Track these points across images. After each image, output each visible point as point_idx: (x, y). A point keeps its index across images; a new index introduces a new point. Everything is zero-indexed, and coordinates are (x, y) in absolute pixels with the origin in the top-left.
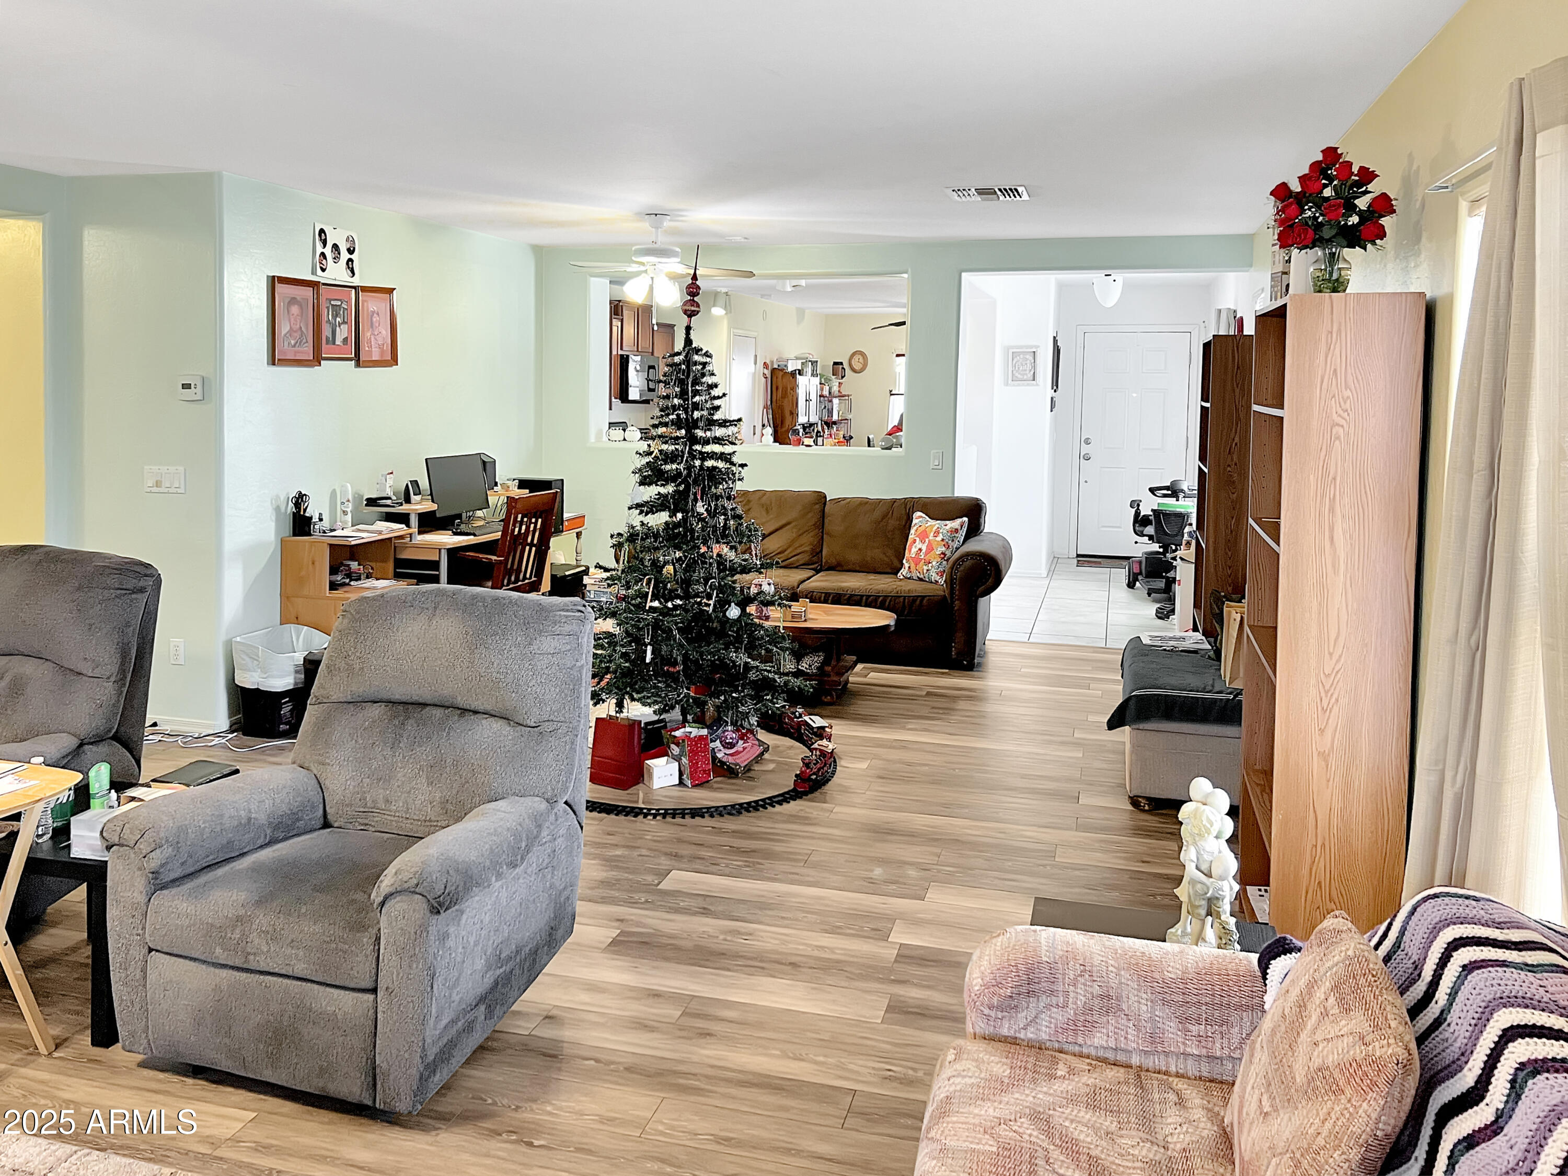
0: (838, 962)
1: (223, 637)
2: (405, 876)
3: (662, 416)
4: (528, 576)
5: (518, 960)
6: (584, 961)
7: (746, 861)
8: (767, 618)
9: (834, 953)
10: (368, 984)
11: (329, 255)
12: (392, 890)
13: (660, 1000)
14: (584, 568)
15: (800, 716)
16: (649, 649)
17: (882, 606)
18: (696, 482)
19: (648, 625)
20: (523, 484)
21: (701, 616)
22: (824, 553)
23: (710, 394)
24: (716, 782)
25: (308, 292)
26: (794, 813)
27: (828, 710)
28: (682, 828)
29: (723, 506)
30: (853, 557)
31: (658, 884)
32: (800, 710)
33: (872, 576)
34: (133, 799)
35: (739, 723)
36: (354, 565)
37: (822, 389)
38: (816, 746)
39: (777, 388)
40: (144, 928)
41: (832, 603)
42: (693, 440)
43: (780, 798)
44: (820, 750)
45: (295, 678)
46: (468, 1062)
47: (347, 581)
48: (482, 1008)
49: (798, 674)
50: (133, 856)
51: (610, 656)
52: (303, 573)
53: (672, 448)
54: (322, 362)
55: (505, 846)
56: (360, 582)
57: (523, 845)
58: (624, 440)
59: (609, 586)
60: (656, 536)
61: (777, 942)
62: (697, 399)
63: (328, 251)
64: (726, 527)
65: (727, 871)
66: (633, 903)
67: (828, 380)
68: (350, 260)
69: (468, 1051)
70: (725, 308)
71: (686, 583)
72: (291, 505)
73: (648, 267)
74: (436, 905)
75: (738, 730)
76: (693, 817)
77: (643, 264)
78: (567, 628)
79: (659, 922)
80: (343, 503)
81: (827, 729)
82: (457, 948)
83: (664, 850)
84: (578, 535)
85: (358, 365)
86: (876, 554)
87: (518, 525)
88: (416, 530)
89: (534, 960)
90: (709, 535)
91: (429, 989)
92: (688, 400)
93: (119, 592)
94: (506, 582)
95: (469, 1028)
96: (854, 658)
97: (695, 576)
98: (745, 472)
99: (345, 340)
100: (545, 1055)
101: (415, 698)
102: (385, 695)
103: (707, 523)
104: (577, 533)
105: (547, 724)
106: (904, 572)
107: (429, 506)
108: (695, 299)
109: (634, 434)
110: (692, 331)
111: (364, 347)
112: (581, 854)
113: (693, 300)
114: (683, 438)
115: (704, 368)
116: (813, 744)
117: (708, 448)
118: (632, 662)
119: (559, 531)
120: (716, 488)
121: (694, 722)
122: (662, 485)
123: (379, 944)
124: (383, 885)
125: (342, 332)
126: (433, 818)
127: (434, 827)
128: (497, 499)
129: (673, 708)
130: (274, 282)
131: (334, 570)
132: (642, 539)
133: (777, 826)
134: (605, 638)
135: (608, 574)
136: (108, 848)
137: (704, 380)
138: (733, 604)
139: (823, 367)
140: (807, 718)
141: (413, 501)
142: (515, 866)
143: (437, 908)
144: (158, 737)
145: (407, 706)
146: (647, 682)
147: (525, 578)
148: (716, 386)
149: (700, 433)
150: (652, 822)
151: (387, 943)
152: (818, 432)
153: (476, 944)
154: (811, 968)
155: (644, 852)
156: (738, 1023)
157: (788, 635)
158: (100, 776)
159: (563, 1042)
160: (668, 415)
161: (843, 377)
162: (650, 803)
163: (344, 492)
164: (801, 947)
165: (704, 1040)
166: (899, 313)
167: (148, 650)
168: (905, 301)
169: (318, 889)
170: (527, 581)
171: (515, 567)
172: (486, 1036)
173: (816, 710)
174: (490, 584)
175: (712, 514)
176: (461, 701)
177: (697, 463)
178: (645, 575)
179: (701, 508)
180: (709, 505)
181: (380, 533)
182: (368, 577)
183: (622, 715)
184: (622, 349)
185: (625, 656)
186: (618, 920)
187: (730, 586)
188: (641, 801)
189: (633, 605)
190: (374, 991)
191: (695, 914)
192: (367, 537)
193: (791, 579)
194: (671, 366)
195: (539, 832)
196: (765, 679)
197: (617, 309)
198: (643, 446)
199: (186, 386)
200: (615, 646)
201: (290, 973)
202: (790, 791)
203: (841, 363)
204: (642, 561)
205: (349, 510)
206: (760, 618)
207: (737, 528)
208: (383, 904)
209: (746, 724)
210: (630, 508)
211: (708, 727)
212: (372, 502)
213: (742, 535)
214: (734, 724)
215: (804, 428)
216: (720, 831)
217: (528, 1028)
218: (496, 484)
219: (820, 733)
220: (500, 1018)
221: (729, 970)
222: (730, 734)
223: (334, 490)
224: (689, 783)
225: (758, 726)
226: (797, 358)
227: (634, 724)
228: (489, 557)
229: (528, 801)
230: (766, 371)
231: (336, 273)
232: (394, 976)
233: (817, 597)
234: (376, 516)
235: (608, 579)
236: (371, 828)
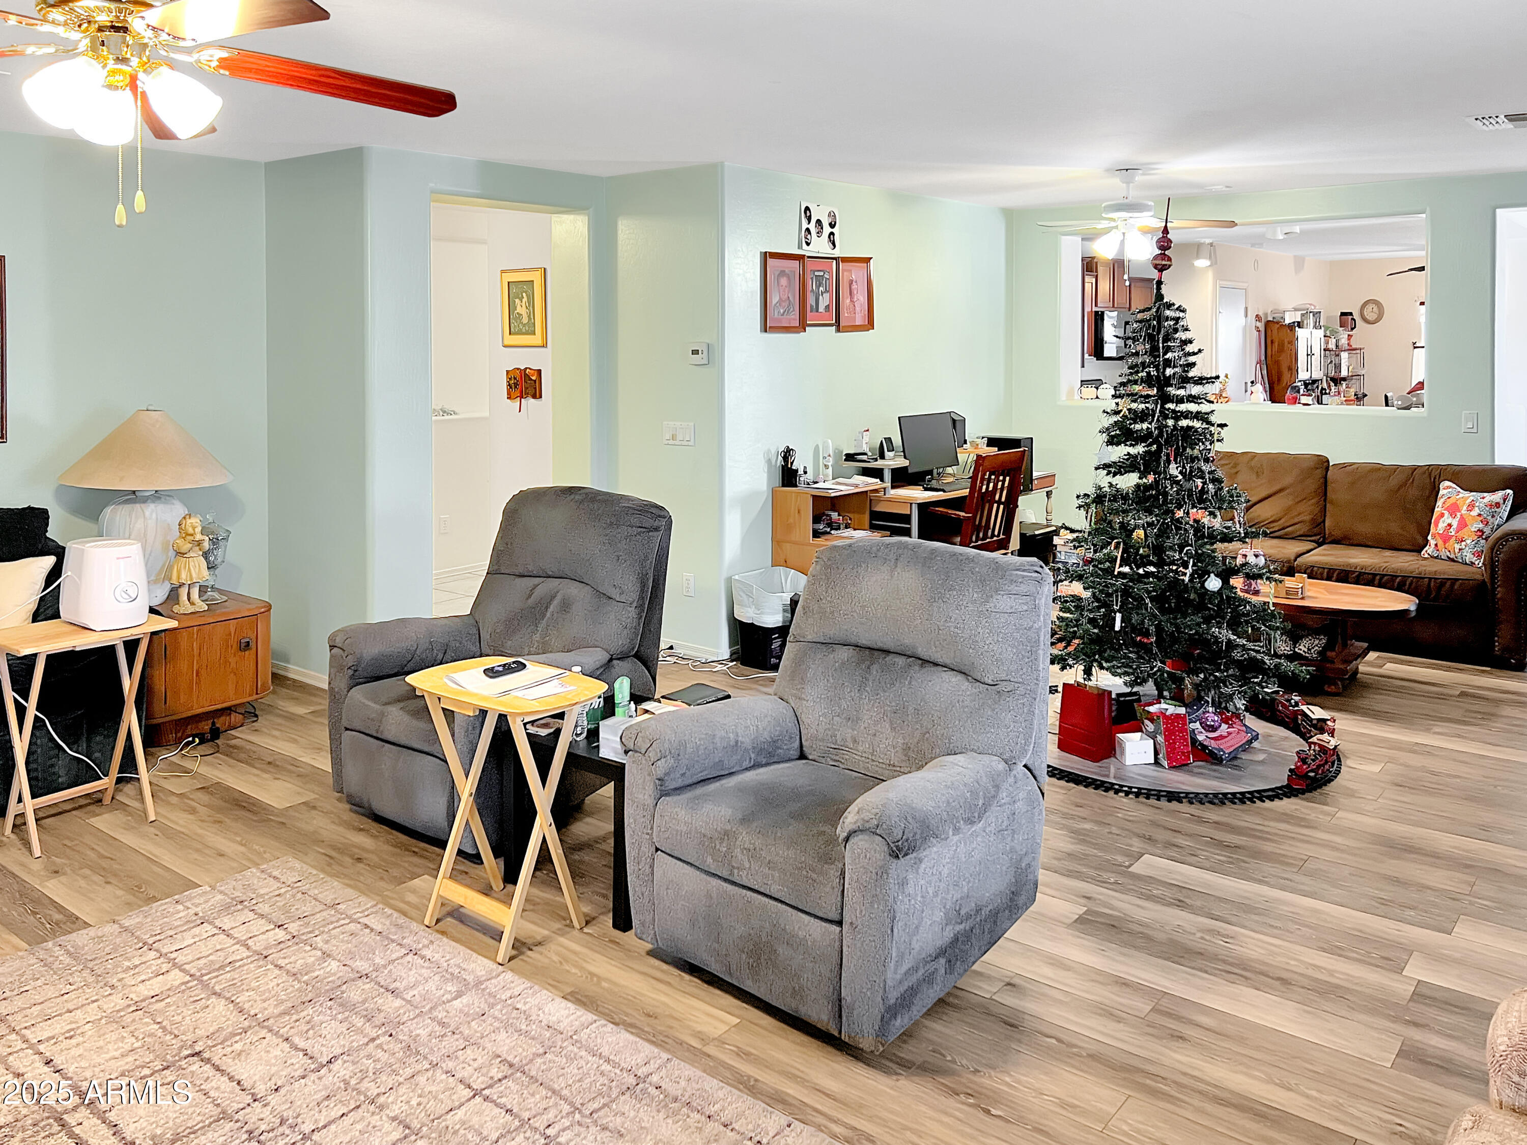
0: (1338, 987)
1: (725, 575)
2: (866, 815)
3: (1131, 374)
4: (996, 533)
5: (978, 919)
6: (1049, 933)
7: (1230, 857)
8: (1256, 593)
9: (1332, 975)
10: (836, 917)
11: (813, 230)
12: (854, 827)
13: (1128, 990)
14: (1054, 528)
15: (1297, 704)
16: (1118, 616)
17: (1400, 588)
18: (1167, 442)
19: (1116, 591)
20: (992, 442)
21: (1176, 584)
22: (1327, 524)
23: (1183, 350)
24: (1196, 767)
25: (795, 264)
26: (1288, 812)
27: (1330, 701)
28: (1157, 811)
29: (1200, 469)
30: (1364, 529)
31: (1129, 866)
32: (1297, 698)
33: (1388, 553)
34: (646, 711)
35: (1223, 705)
36: (835, 515)
37: (1327, 343)
38: (1314, 739)
39: (1272, 342)
40: (652, 828)
41: (1337, 581)
42: (1165, 398)
43: (1270, 793)
44: (1320, 745)
45: (784, 616)
46: (929, 1014)
47: (828, 530)
48: (942, 961)
49: (1293, 657)
50: (644, 762)
51: (1077, 621)
52: (791, 520)
53: (1142, 406)
54: (807, 328)
55: (962, 801)
56: (839, 532)
57: (980, 803)
58: (1097, 397)
59: (1075, 547)
60: (1125, 497)
61: (1262, 952)
62: (1169, 355)
63: (812, 226)
64: (1203, 491)
65: (1207, 864)
66: (1103, 883)
67: (1334, 332)
68: (832, 234)
69: (929, 1003)
70: (1210, 258)
71: (1159, 550)
72: (780, 458)
73: (1119, 223)
74: (895, 849)
75: (1221, 714)
76: (1169, 801)
77: (1114, 220)
78: (1023, 588)
79: (1131, 906)
80: (824, 458)
81: (1329, 723)
82: (917, 895)
83: (1136, 830)
84: (1049, 494)
85: (838, 330)
86: (1394, 527)
87: (985, 482)
88: (889, 484)
89: (995, 922)
90: (1183, 499)
91: (889, 932)
92: (1159, 356)
93: (640, 530)
94: (974, 538)
95: (929, 979)
96: (1366, 645)
97: (1168, 543)
98: (1224, 432)
99: (827, 308)
100: (1006, 1023)
101: (880, 645)
102: (853, 640)
103: (1181, 486)
104: (1047, 492)
105: (1005, 683)
106: (1429, 550)
107: (901, 462)
108: (1166, 252)
109: (1107, 391)
110: (1163, 286)
111: (844, 314)
112: (1043, 821)
113: (1164, 254)
114: (1154, 396)
115: (1177, 323)
116: (1312, 737)
117: (1183, 407)
118: (1100, 628)
119: (1028, 489)
120: (1193, 449)
121: (1171, 699)
122: (1131, 445)
123: (844, 878)
124: (847, 821)
125: (825, 300)
126: (896, 764)
127: (896, 772)
128: (966, 456)
129: (1145, 681)
130: (766, 257)
131: (816, 519)
132: (1110, 500)
133: (1266, 823)
134: (1072, 601)
135: (1075, 535)
136: (626, 752)
137: (1177, 336)
138: (1212, 575)
139: (1328, 318)
140: (1304, 708)
141: (886, 457)
142: (973, 823)
143: (896, 853)
144: (673, 660)
145: (873, 652)
146: (1118, 651)
147: (993, 535)
148: (1190, 342)
149: (1172, 391)
150: (1125, 800)
151: (851, 879)
152: (1323, 389)
153: (936, 894)
154: (1303, 987)
155: (1114, 830)
156: (1214, 1032)
157: (1279, 613)
158: (623, 689)
159: (1024, 1013)
160: (1137, 372)
161: (1352, 329)
162: (1123, 780)
163: (826, 447)
164: (1292, 962)
165: (1176, 1044)
166: (1420, 257)
167: (661, 582)
168: (1424, 242)
169: (794, 816)
170: (995, 538)
171: (983, 524)
172: (947, 990)
173: (1317, 700)
174: (958, 539)
175: (1188, 477)
176: (922, 652)
177: (1170, 422)
178: (1113, 538)
179: (1174, 470)
180: (1184, 467)
181: (857, 486)
182: (846, 527)
183: (1090, 683)
184: (1096, 305)
185: (1092, 621)
186: (1085, 897)
187: (1209, 556)
188: (1112, 775)
189: (1100, 569)
190: (840, 923)
191: (1170, 904)
192: (845, 490)
193: (1286, 551)
194: (1140, 321)
195: (997, 792)
196: (1253, 660)
197: (1089, 266)
198: (1111, 405)
199: (695, 352)
200: (1083, 610)
201: (768, 892)
202: (1283, 786)
203: (1351, 314)
204: (1110, 522)
205: (830, 464)
206: (1247, 592)
207: (1216, 493)
208: (847, 839)
209: (1231, 707)
210: (1097, 469)
211: (1186, 706)
212: (850, 457)
213: (1222, 500)
214: (1216, 705)
215: (1306, 385)
216: (1200, 820)
217: (988, 992)
218: (965, 442)
219: (1320, 726)
220: (961, 975)
221: (1206, 972)
222: (1212, 717)
223: (817, 446)
224: (1165, 764)
225: (1246, 710)
226: (1296, 310)
227: (1104, 694)
228: (957, 513)
229: (986, 759)
230: (1259, 324)
231: (819, 246)
232: (858, 912)
233: (1314, 573)
234: (854, 471)
235: (1074, 540)
236: (841, 765)
